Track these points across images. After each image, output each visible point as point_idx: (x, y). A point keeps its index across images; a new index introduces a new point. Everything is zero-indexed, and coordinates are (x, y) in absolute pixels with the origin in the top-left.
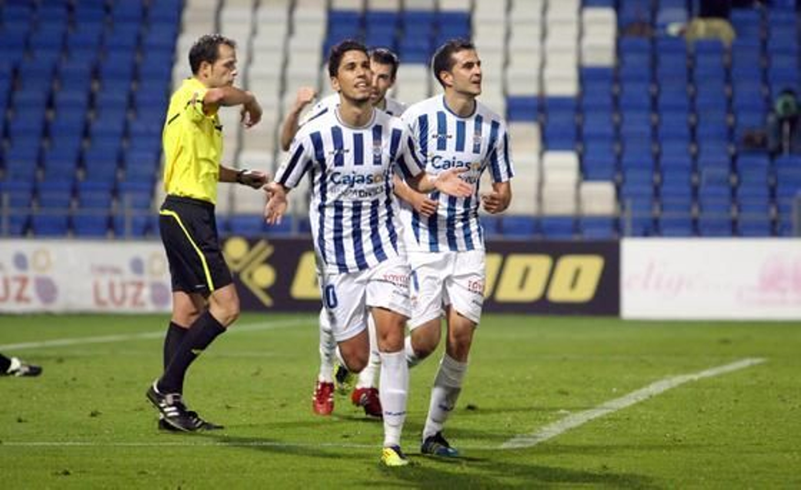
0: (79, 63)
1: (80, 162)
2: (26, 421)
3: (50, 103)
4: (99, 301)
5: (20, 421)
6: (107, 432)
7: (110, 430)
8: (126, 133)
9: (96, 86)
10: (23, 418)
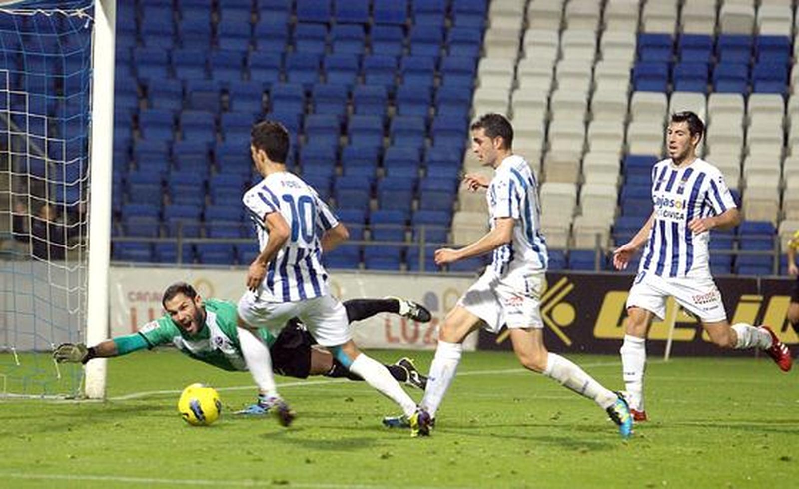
0: (375, 85)
1: (373, 191)
2: (314, 461)
3: (343, 129)
4: (390, 339)
5: (308, 461)
6: (399, 475)
7: (402, 473)
8: (422, 161)
9: (391, 110)
10: (311, 459)
